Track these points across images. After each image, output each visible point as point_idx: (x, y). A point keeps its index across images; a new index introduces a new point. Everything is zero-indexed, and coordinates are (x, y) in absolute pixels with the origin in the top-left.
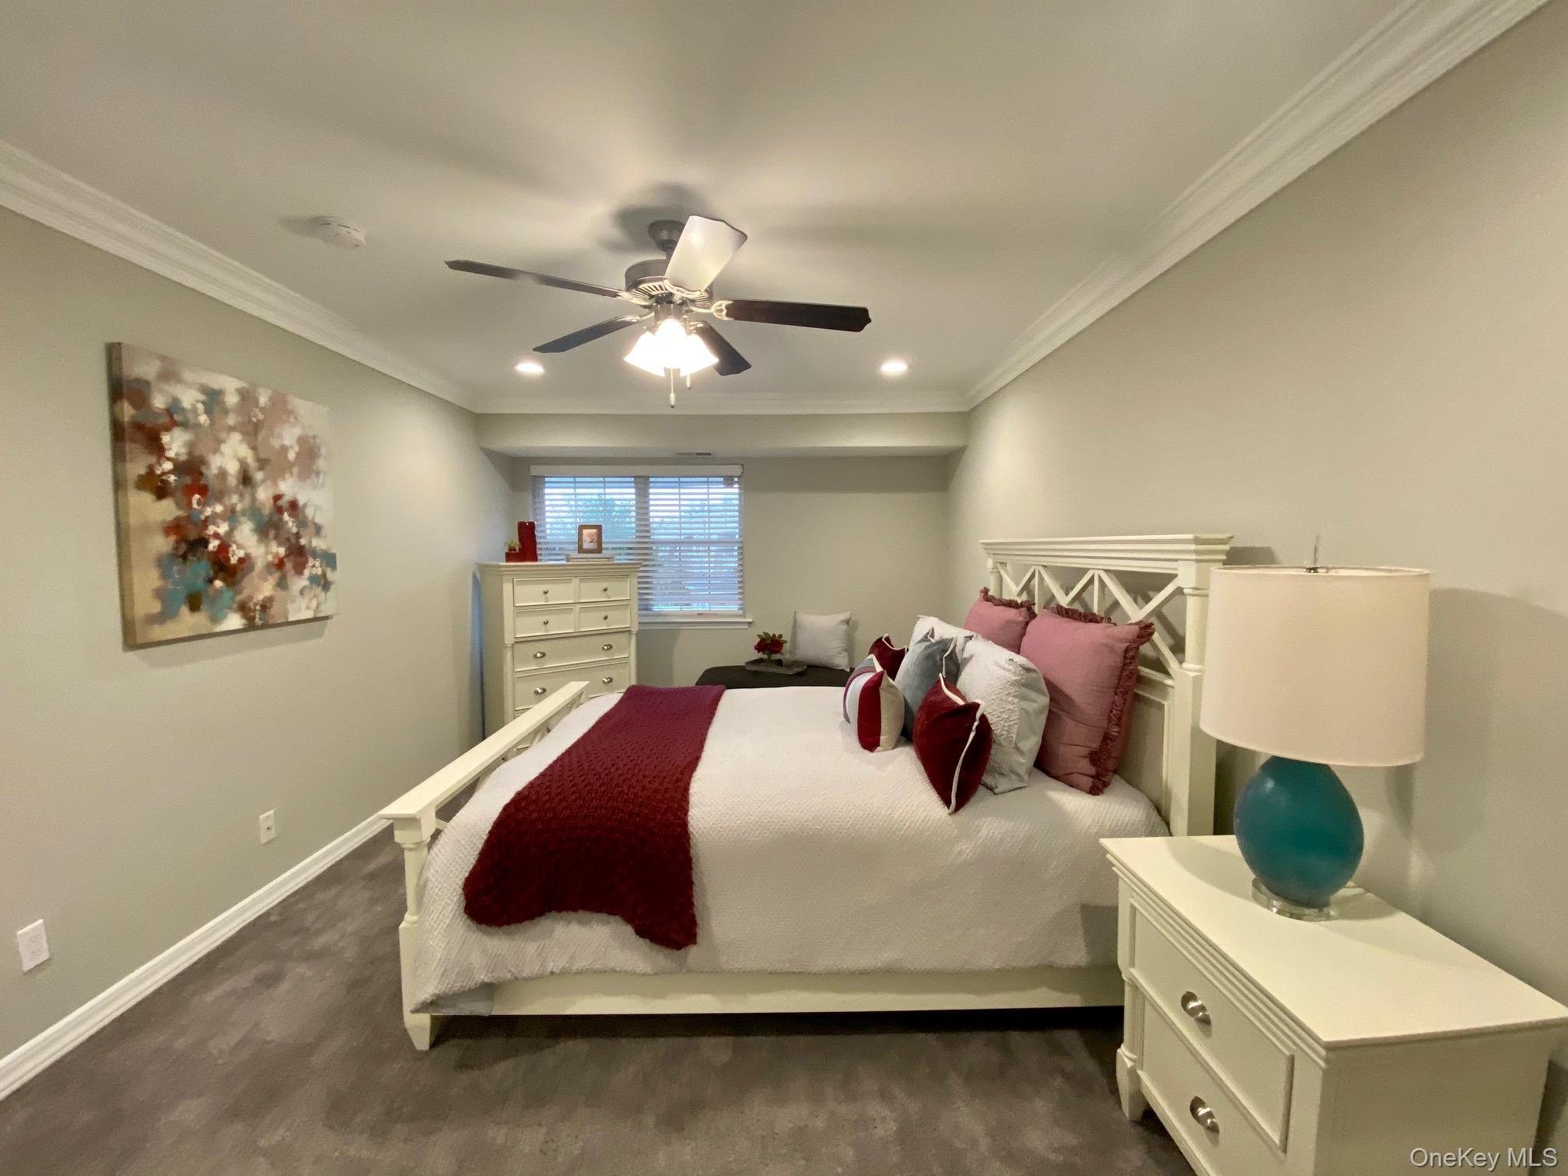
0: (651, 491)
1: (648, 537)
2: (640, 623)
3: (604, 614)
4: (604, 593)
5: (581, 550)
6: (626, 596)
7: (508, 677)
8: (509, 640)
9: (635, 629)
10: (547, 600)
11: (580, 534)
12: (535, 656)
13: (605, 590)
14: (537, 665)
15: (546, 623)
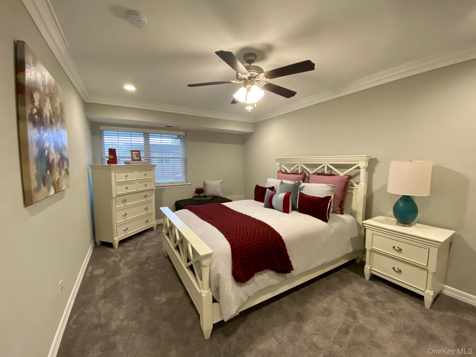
0: (150, 139)
1: (150, 156)
2: (156, 187)
3: (145, 184)
4: (145, 176)
5: (133, 160)
6: (151, 177)
7: (114, 210)
8: (114, 195)
9: (154, 189)
10: (127, 179)
11: (132, 154)
12: (122, 201)
13: (145, 175)
14: (123, 205)
15: (127, 188)
